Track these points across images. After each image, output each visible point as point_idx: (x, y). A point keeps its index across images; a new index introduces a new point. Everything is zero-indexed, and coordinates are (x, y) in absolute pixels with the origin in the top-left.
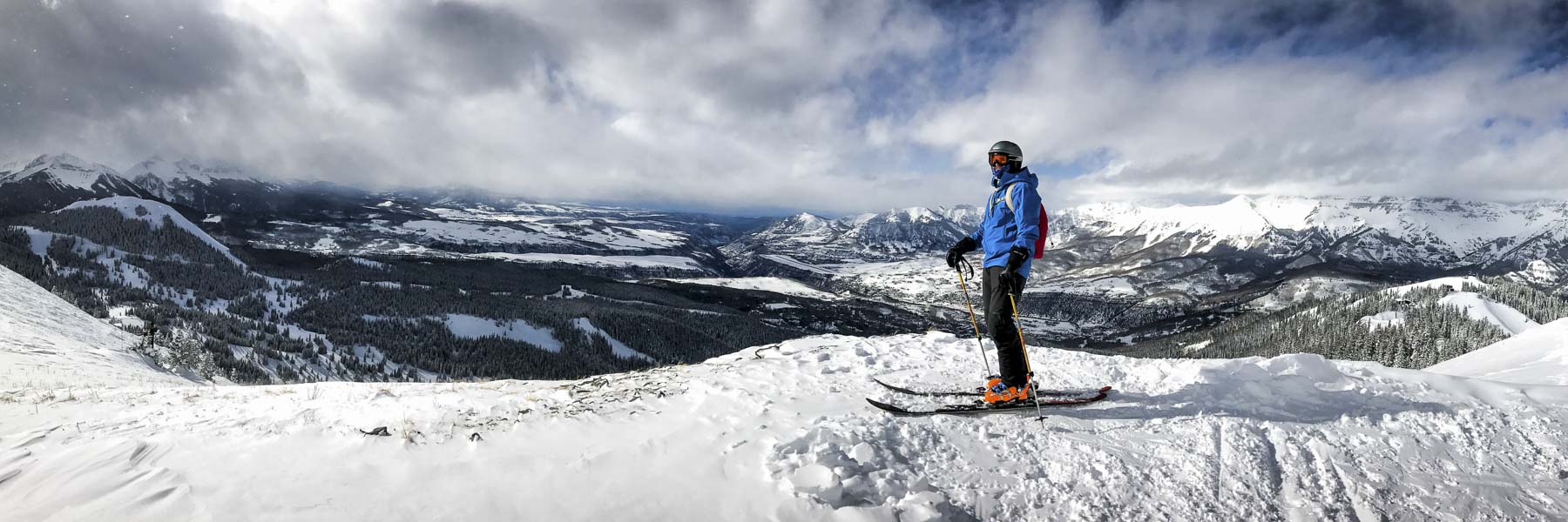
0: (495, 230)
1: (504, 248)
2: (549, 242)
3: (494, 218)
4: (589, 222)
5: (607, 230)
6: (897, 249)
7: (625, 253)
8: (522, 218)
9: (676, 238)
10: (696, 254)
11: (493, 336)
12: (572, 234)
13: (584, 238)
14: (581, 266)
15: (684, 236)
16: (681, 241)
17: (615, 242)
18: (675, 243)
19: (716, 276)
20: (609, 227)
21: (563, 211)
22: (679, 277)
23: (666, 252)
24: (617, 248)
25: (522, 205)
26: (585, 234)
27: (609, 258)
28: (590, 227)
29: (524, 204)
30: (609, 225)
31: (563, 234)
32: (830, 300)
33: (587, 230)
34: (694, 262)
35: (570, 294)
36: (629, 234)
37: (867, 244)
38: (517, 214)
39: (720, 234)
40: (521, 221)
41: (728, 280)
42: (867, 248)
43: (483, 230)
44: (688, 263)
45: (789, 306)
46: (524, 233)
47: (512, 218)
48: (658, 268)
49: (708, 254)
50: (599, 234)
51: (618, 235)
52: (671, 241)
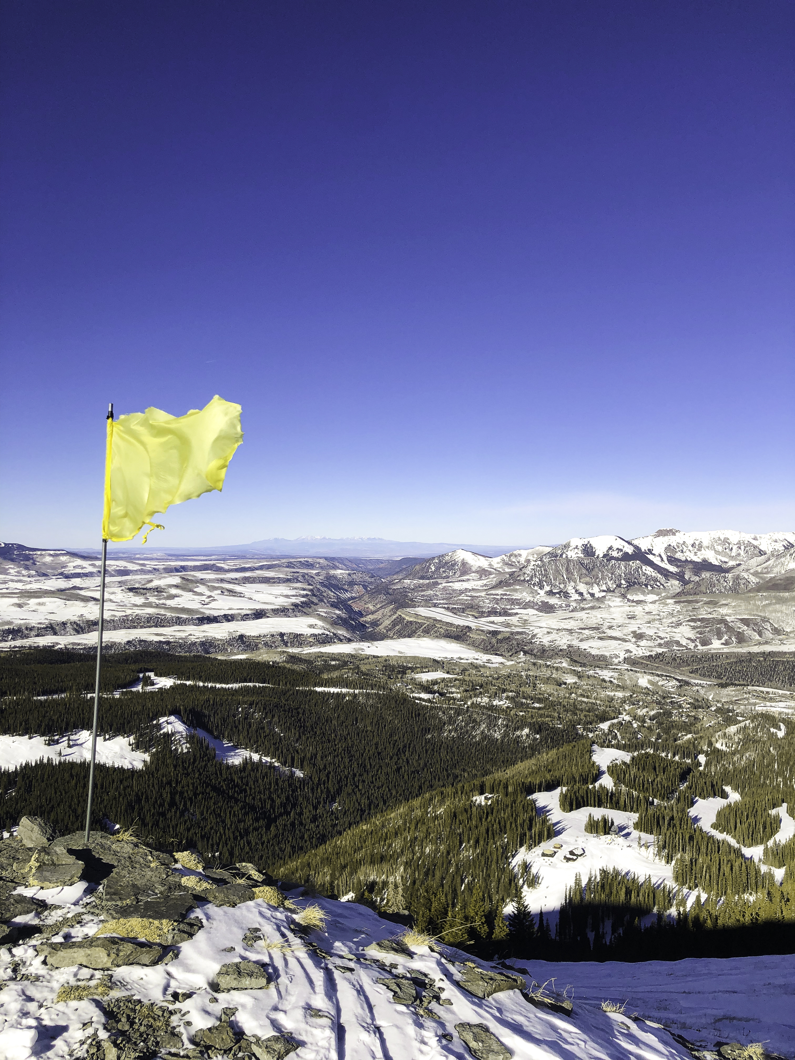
0: (39, 604)
1: (52, 629)
2: (119, 614)
3: (35, 586)
4: (176, 580)
5: (201, 589)
6: (581, 594)
7: (228, 618)
8: (77, 582)
9: (293, 592)
10: (322, 611)
11: (41, 761)
12: (152, 599)
13: (169, 603)
14: (168, 643)
15: (304, 590)
16: (303, 596)
17: (212, 605)
18: (294, 600)
19: (349, 641)
20: (203, 584)
21: (137, 567)
22: (300, 645)
23: (282, 612)
24: (216, 613)
25: (75, 564)
26: (173, 597)
27: (206, 627)
28: (177, 586)
29: (79, 562)
30: (202, 582)
31: (139, 600)
32: (497, 665)
33: (174, 591)
34: (320, 623)
35: (153, 684)
36: (232, 593)
37: (541, 588)
38: (68, 577)
39: (352, 584)
40: (75, 588)
41: (364, 645)
42: (542, 592)
43: (20, 606)
44: (311, 626)
45: (446, 676)
46: (82, 604)
47: (62, 584)
48: (273, 636)
49: (337, 612)
50: (189, 595)
51: (215, 593)
52: (287, 596)
